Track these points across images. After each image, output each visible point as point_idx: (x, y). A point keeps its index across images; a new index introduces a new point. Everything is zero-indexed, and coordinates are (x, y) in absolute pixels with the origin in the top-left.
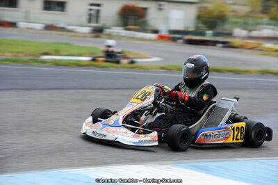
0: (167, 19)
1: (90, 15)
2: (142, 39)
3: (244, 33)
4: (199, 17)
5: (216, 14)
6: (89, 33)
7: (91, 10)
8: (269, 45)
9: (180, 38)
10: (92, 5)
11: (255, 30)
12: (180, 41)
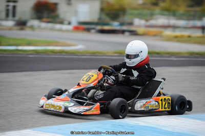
0: (76, 12)
2: (60, 30)
3: (143, 22)
4: (102, 10)
7: (8, 6)
8: (168, 33)
10: (9, 1)
11: (151, 19)
12: (93, 31)
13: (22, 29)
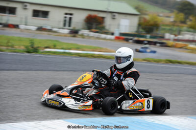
0: (119, 25)
1: (65, 21)
2: (105, 39)
3: (172, 36)
4: (140, 25)
5: (152, 23)
6: (68, 34)
7: (66, 17)
8: (192, 46)
9: (131, 39)
10: (66, 14)
11: (179, 35)
12: (131, 41)
13: (74, 36)
